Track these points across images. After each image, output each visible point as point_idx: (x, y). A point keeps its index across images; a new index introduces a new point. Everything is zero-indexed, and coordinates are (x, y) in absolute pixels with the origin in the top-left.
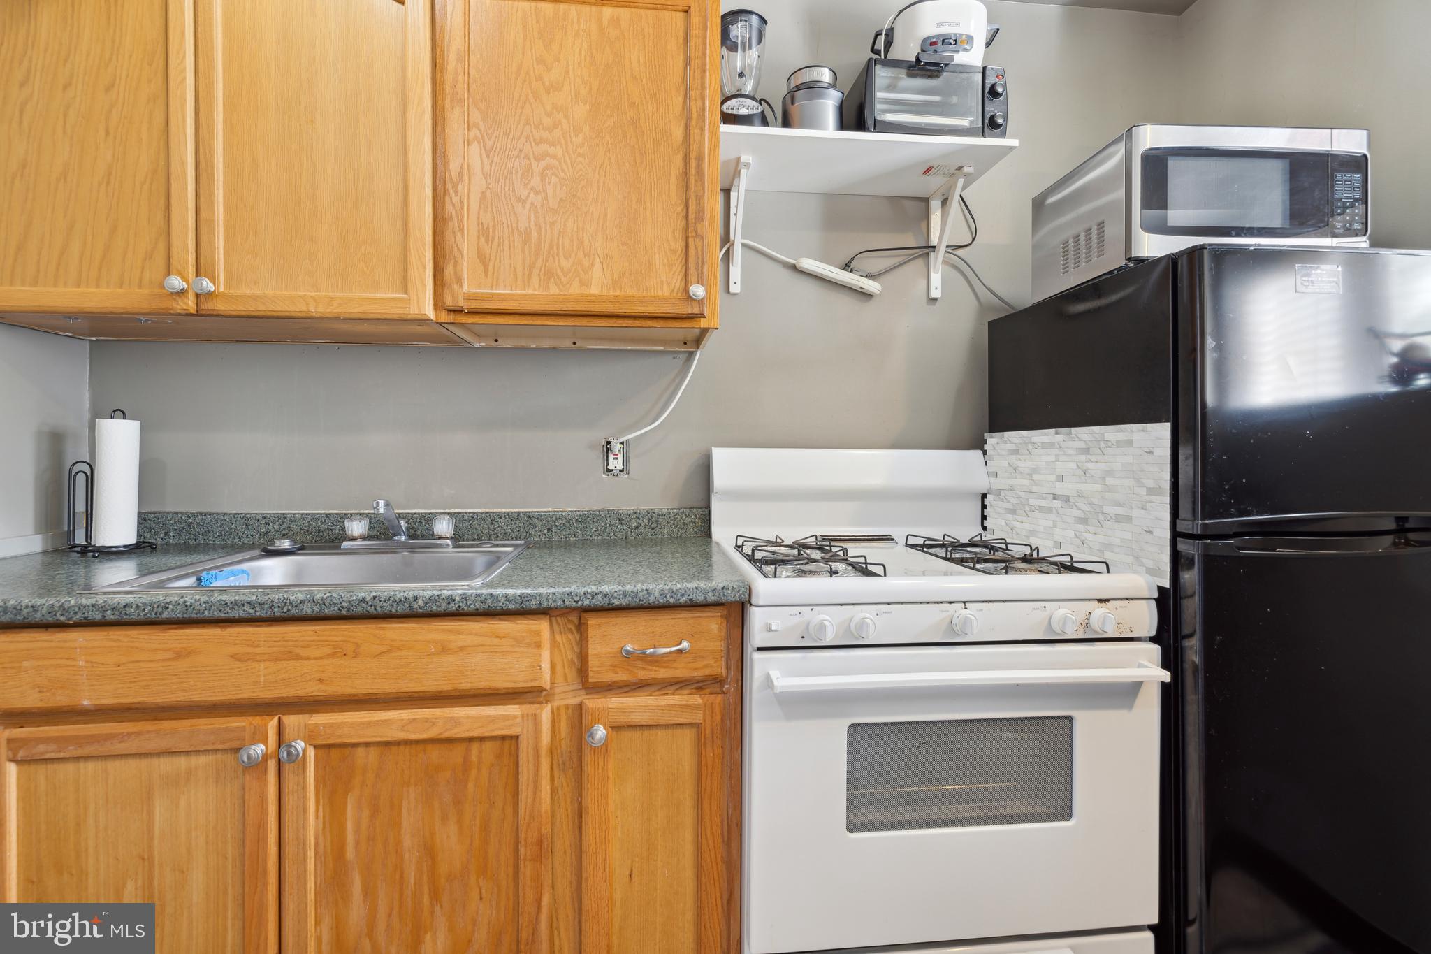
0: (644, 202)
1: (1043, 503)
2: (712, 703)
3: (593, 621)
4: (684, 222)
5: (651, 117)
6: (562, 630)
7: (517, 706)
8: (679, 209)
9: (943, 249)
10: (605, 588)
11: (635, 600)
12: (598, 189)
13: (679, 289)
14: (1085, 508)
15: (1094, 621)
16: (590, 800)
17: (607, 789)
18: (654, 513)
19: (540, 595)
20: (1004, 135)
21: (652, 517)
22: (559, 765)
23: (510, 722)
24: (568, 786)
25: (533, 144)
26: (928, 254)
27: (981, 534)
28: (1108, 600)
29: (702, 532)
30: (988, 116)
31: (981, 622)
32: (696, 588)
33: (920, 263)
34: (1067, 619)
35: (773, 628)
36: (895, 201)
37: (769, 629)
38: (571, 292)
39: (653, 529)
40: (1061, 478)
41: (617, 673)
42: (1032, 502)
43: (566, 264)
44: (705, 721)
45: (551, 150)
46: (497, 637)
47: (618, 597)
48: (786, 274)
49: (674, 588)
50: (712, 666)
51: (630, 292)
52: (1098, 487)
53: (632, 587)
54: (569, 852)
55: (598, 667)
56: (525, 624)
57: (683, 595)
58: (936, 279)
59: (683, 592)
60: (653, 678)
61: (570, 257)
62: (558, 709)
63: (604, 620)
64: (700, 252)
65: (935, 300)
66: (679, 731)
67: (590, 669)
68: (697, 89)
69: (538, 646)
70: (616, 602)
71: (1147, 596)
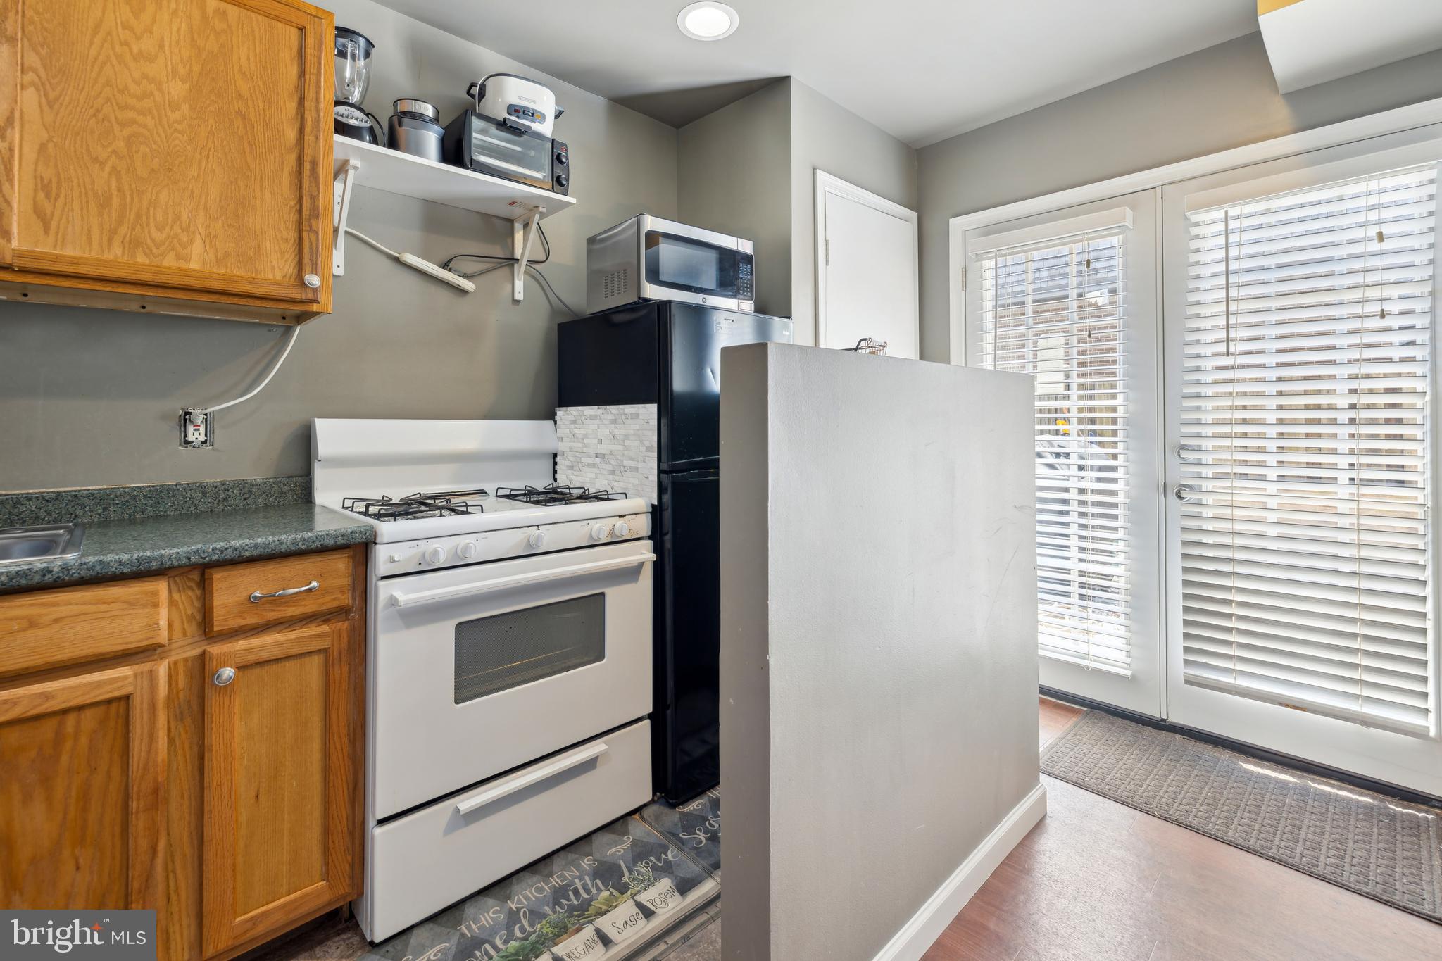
0: (254, 190)
1: (590, 460)
2: (340, 630)
3: (218, 576)
4: (297, 216)
5: (261, 113)
6: (181, 589)
7: (129, 667)
8: (292, 203)
9: (524, 263)
10: (235, 543)
11: (267, 550)
12: (200, 169)
13: (291, 275)
14: (613, 462)
15: (617, 531)
16: (214, 737)
17: (233, 724)
18: (246, 483)
19: (162, 556)
20: (565, 193)
21: (244, 488)
22: (176, 716)
23: (120, 684)
24: (186, 733)
25: (116, 108)
26: (513, 265)
27: (552, 484)
28: (625, 516)
29: (302, 499)
30: (556, 175)
31: (548, 538)
32: (327, 535)
33: (506, 271)
34: (601, 529)
35: (396, 559)
36: (487, 217)
37: (392, 560)
38: (165, 263)
39: (245, 499)
40: (601, 441)
41: (246, 618)
42: (584, 460)
43: (159, 236)
44: (333, 645)
45: (140, 119)
46: (104, 603)
47: (249, 549)
48: (389, 264)
49: (306, 536)
50: (338, 599)
51: (236, 272)
52: (621, 447)
53: (264, 540)
54: (186, 796)
55: (224, 616)
56: (140, 586)
57: (314, 542)
58: (519, 285)
59: (315, 539)
60: (282, 618)
61: (165, 229)
62: (176, 663)
63: (231, 573)
64: (314, 245)
65: (519, 301)
66: (307, 659)
67: (215, 619)
68: (312, 101)
69: (156, 605)
70: (247, 554)
71: (645, 511)
